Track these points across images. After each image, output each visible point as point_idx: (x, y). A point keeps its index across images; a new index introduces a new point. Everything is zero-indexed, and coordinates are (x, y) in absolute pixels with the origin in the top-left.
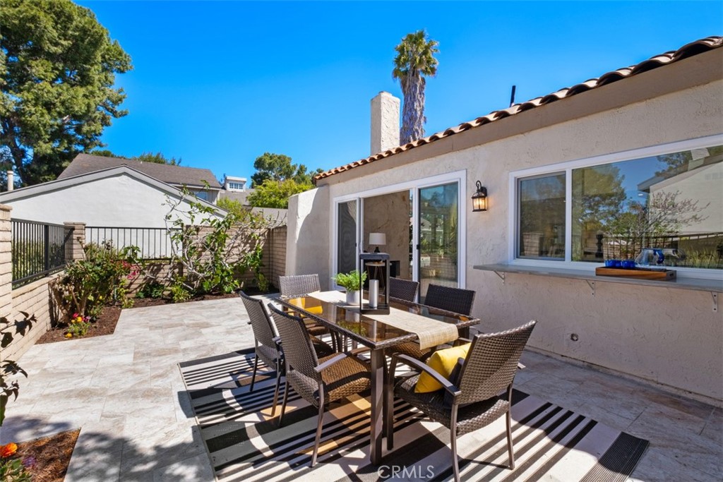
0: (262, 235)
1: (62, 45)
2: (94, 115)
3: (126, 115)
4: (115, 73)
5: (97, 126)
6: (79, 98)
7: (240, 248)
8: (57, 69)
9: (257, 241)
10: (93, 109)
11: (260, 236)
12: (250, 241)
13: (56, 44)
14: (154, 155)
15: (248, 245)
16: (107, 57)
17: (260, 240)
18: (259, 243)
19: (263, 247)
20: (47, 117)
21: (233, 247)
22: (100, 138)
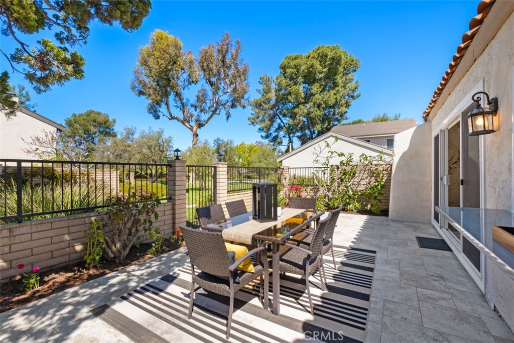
0: (385, 170)
1: (324, 72)
2: (341, 103)
3: (359, 96)
4: (352, 73)
5: (343, 109)
6: (331, 96)
7: (367, 180)
8: (323, 85)
9: (381, 175)
10: (338, 100)
11: (383, 171)
12: (375, 175)
13: (321, 73)
14: (381, 116)
15: (373, 178)
16: (346, 66)
17: (383, 174)
18: (383, 176)
19: (386, 180)
20: (318, 111)
21: (361, 179)
22: (347, 114)
